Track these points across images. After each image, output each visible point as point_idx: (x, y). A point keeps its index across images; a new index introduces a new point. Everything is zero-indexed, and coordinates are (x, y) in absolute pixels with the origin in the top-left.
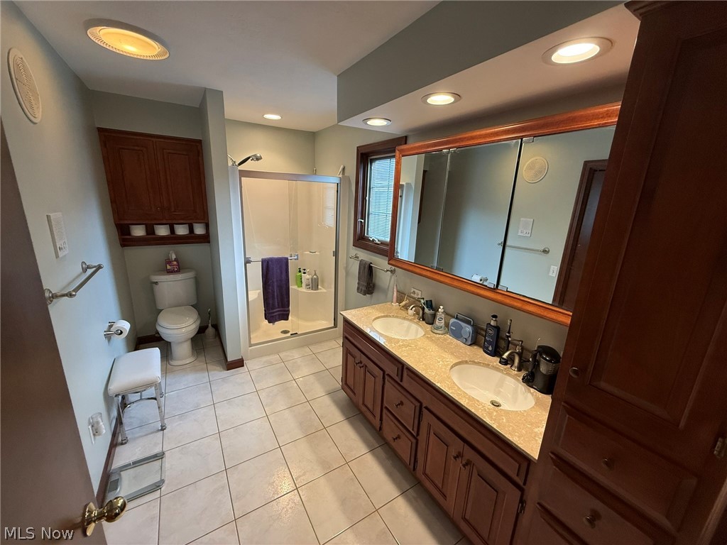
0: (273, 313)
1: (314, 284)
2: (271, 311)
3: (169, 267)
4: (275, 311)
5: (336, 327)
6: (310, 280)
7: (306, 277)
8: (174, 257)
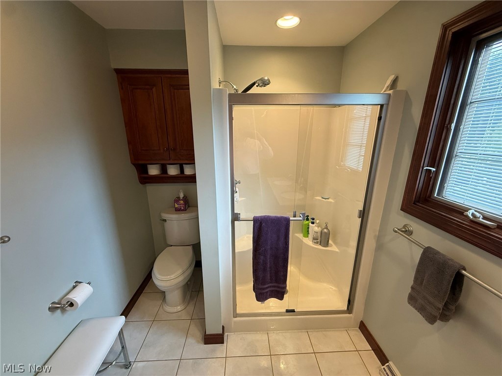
0: (264, 289)
1: (324, 239)
2: (261, 287)
3: (176, 206)
4: (267, 286)
5: (350, 313)
6: (319, 234)
7: (314, 228)
8: (182, 196)
